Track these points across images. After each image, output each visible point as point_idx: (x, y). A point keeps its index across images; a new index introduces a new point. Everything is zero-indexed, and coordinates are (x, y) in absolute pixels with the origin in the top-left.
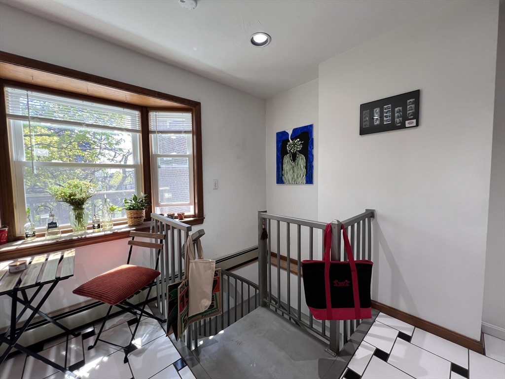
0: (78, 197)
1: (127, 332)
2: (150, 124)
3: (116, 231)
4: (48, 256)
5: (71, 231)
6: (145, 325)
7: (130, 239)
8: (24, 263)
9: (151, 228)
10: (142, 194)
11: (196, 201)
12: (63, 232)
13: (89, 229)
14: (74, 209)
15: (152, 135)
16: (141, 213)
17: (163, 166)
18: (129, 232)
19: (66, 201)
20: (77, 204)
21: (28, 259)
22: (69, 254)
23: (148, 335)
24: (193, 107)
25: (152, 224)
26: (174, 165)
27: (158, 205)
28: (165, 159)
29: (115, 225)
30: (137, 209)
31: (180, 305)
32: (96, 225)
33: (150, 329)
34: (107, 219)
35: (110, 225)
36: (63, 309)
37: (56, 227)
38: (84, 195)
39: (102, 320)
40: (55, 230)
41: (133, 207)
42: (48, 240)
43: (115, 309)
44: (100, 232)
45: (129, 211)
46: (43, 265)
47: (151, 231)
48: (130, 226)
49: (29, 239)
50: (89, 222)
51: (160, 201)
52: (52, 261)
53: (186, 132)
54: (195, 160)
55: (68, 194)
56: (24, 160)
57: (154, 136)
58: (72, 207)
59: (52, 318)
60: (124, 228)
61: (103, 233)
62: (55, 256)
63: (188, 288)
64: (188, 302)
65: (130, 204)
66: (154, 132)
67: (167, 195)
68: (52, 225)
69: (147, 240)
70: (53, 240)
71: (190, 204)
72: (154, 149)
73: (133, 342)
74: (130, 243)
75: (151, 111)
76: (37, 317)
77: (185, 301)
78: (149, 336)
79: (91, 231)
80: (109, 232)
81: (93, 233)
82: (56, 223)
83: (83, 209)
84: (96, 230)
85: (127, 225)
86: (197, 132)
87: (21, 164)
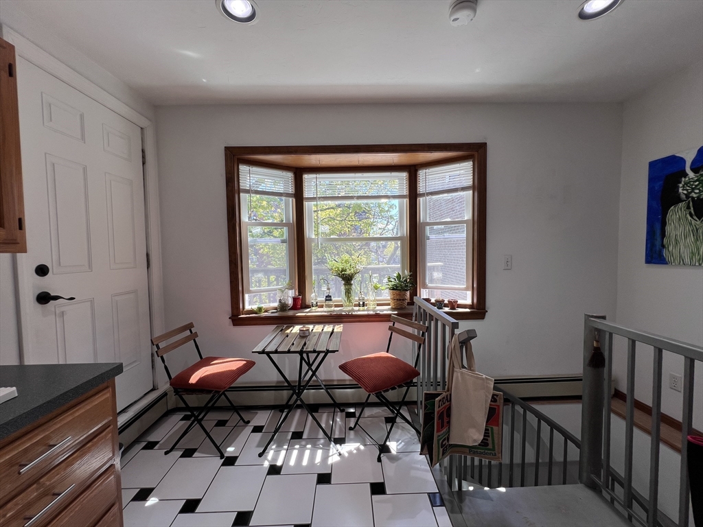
0: (348, 272)
1: (383, 429)
2: (418, 185)
3: (378, 312)
4: (324, 327)
5: (341, 306)
6: (402, 430)
7: (391, 324)
8: (308, 330)
9: (414, 315)
10: (407, 273)
11: (475, 286)
12: (336, 306)
13: (355, 306)
14: (345, 284)
15: (421, 199)
16: (405, 295)
17: (432, 237)
18: (389, 315)
19: (338, 275)
20: (347, 279)
21: (311, 327)
22: (339, 328)
23: (403, 443)
24: (475, 153)
25: (415, 310)
26: (447, 235)
27: (425, 286)
28: (435, 227)
29: (378, 305)
30: (400, 290)
31: (437, 423)
32: (361, 303)
33: (406, 437)
34: (372, 298)
35: (373, 305)
36: (333, 381)
37: (331, 300)
38: (352, 271)
39: (362, 405)
40: (331, 303)
41: (396, 286)
42: (325, 312)
43: (373, 399)
44: (364, 310)
45: (391, 291)
46: (320, 334)
47: (414, 318)
48: (393, 309)
49: (314, 308)
50: (355, 299)
51: (427, 281)
52: (326, 332)
53: (463, 189)
54: (476, 227)
55: (340, 269)
56: (313, 237)
57: (423, 200)
58: (343, 282)
59: (325, 386)
60: (386, 310)
61: (366, 313)
62: (328, 328)
63: (450, 404)
64: (449, 422)
65: (393, 283)
66: (423, 195)
67: (437, 275)
68: (328, 298)
69: (409, 330)
70: (328, 312)
71: (466, 289)
72: (422, 216)
73: (388, 443)
74: (390, 328)
75: (420, 170)
76: (314, 381)
77: (446, 421)
78: (404, 445)
79: (357, 308)
80: (371, 313)
81: (359, 310)
82: (331, 296)
83: (351, 285)
84: (361, 308)
85: (390, 307)
86: (480, 187)
87: (312, 240)
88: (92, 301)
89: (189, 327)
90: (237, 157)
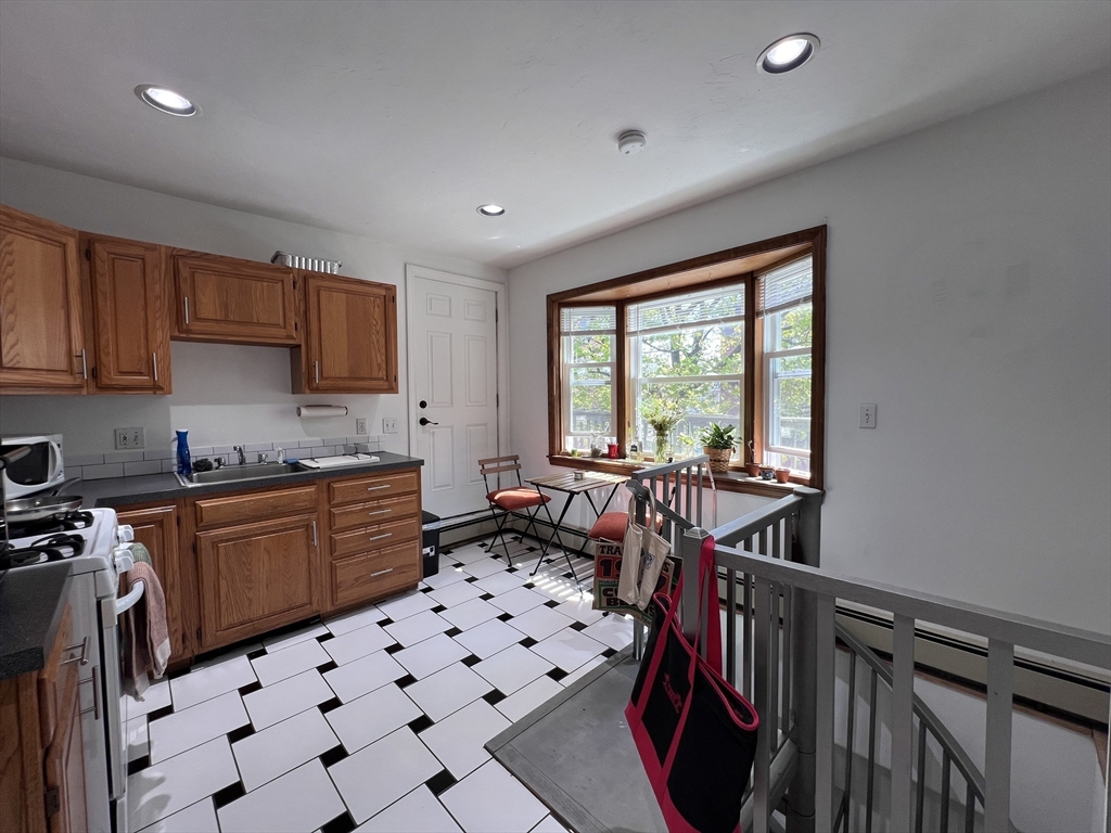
20: (662, 429)
27: (767, 447)
30: (717, 448)
57: (762, 318)
58: (657, 432)
83: (665, 435)
88: (452, 427)
89: (515, 458)
90: (558, 302)
